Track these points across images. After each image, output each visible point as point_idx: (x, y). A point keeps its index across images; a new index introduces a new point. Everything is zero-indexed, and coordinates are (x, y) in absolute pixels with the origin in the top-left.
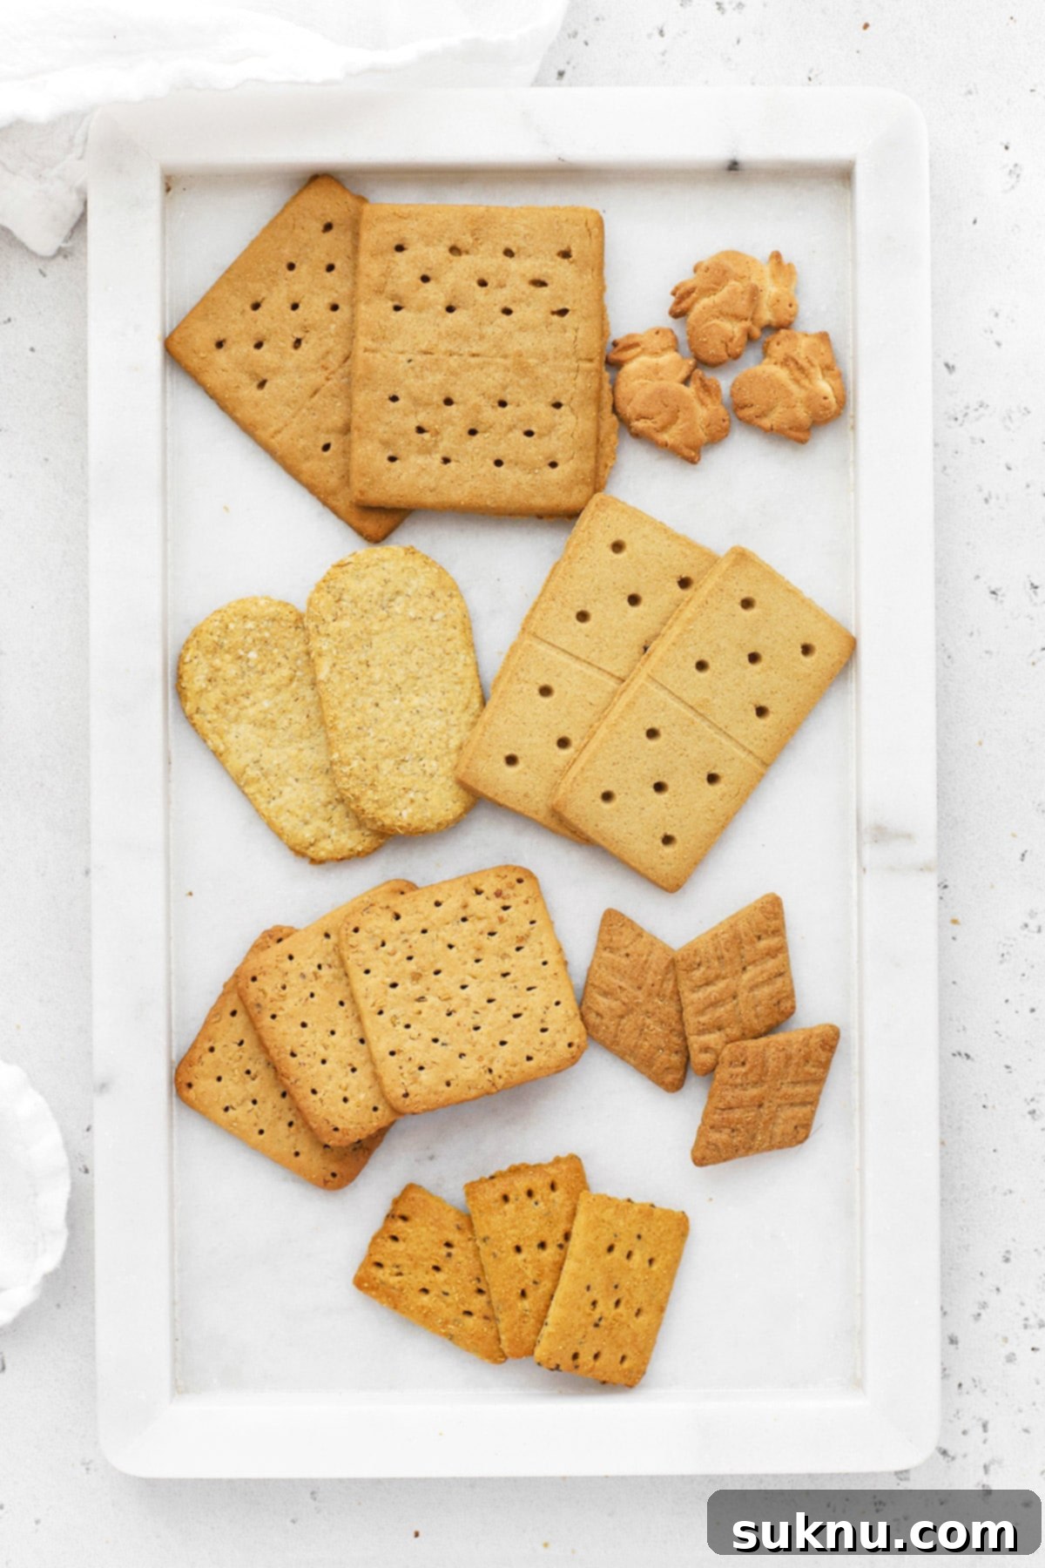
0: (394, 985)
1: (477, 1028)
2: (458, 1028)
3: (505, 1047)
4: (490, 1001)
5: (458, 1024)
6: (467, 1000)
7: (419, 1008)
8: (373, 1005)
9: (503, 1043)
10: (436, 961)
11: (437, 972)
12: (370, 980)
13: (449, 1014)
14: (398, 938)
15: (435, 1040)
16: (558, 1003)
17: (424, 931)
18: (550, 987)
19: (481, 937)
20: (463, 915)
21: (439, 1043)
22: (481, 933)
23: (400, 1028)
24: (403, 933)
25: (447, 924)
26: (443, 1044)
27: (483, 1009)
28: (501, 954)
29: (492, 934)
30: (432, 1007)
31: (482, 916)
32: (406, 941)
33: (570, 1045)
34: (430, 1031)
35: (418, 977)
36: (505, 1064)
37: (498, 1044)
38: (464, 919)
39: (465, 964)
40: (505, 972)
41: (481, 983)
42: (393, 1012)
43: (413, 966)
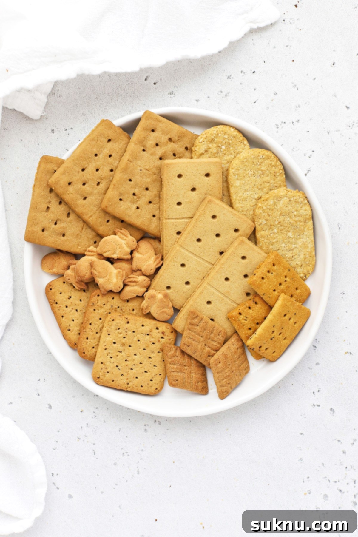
0: (114, 343)
1: (132, 369)
2: (126, 367)
3: (137, 379)
4: (141, 363)
6: (134, 360)
7: (118, 354)
8: (105, 346)
9: (137, 378)
10: (131, 343)
11: (130, 346)
12: (109, 338)
13: (126, 361)
14: (124, 330)
15: (117, 366)
16: (160, 375)
17: (134, 332)
18: (161, 369)
19: (150, 343)
20: (148, 333)
21: (118, 368)
22: (150, 342)
23: (109, 357)
24: (127, 329)
25: (142, 333)
26: (119, 369)
27: (137, 365)
28: (153, 351)
29: (153, 343)
30: (122, 356)
31: (154, 336)
32: (126, 332)
33: (156, 389)
34: (117, 363)
35: (123, 344)
36: (133, 385)
37: (135, 377)
38: (148, 335)
39: (140, 348)
40: (150, 357)
41: (141, 357)
42: (109, 351)
43: (124, 340)
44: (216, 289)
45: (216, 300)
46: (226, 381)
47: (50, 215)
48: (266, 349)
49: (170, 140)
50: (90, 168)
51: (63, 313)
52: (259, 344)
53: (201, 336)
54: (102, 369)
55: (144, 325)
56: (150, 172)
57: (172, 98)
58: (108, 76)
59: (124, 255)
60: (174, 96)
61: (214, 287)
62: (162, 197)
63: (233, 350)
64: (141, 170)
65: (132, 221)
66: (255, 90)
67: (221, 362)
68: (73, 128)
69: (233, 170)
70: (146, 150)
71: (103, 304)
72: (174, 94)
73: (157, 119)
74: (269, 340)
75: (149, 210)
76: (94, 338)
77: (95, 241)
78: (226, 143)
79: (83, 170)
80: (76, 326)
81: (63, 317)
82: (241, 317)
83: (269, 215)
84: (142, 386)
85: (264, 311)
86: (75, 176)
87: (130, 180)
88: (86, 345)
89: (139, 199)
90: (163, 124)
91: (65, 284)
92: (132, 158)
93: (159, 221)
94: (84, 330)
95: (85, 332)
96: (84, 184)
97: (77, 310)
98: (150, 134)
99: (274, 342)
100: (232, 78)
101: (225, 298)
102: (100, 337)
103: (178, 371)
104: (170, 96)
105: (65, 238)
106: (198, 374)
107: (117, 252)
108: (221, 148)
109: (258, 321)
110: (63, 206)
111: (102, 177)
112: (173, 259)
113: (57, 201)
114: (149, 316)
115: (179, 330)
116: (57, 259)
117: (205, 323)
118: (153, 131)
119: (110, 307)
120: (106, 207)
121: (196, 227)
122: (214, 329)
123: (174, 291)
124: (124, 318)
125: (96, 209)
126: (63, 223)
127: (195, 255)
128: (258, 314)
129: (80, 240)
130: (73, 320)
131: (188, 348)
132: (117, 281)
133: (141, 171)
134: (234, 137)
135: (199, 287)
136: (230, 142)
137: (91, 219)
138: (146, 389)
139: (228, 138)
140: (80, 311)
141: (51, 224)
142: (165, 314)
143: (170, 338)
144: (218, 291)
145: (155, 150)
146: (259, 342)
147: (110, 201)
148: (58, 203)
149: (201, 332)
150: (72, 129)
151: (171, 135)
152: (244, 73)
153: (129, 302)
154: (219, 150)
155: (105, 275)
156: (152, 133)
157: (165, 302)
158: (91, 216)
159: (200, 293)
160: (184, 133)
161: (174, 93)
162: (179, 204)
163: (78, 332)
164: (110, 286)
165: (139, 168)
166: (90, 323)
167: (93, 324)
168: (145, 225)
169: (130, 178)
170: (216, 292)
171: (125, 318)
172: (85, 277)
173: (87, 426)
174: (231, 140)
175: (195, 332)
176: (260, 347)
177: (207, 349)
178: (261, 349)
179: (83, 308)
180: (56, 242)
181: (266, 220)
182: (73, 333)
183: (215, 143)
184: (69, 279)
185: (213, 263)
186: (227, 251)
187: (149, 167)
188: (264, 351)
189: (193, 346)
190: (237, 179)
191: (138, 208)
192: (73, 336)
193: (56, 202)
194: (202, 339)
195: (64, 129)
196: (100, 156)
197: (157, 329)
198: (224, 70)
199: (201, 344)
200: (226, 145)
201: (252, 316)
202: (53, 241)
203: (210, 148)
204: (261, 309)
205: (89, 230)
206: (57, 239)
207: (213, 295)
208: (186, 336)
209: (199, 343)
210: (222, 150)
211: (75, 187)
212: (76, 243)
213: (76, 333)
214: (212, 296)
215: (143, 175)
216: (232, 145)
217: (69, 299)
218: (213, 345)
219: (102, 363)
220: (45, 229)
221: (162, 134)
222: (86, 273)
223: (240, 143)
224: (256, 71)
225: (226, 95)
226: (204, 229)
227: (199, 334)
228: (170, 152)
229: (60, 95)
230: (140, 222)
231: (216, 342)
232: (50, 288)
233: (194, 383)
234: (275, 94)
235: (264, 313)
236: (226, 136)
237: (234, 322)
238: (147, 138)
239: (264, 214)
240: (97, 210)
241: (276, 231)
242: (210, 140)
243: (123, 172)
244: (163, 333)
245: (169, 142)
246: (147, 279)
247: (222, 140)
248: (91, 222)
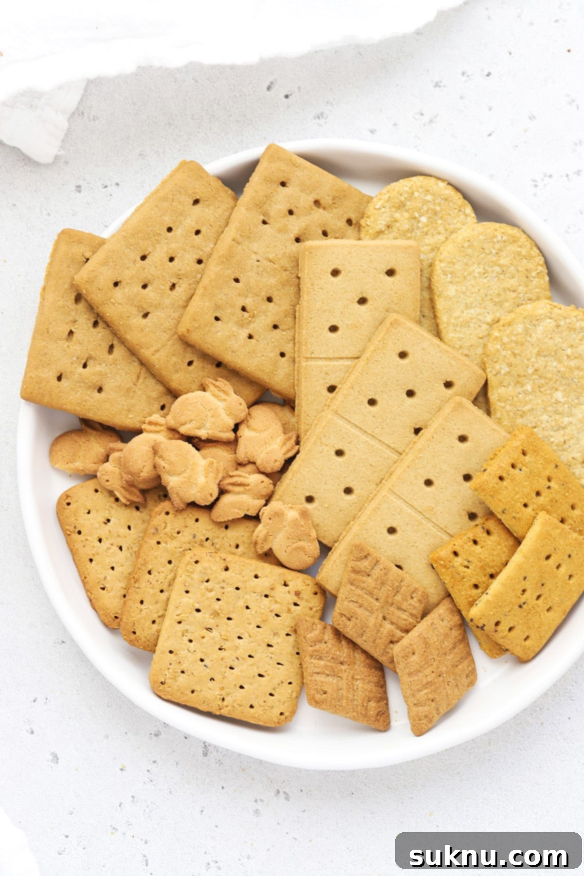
0: (198, 610)
1: (231, 668)
2: (221, 661)
3: (242, 690)
4: (250, 656)
5: (222, 659)
6: (237, 648)
7: (205, 635)
8: (178, 615)
9: (242, 687)
10: (233, 612)
11: (229, 619)
12: (186, 599)
13: (220, 649)
14: (219, 583)
15: (202, 660)
16: (290, 683)
17: (237, 589)
18: (292, 670)
19: (270, 613)
20: (267, 593)
21: (203, 663)
22: (271, 611)
23: (186, 639)
24: (224, 581)
25: (254, 592)
26: (205, 666)
27: (243, 659)
28: (275, 631)
29: (277, 615)
30: (213, 638)
31: (279, 600)
32: (223, 588)
33: (282, 714)
34: (203, 652)
35: (216, 614)
36: (234, 701)
37: (238, 686)
38: (266, 596)
39: (250, 624)
40: (270, 644)
41: (252, 642)
42: (187, 627)
43: (217, 606)
44: (407, 503)
45: (407, 525)
46: (426, 693)
47: (74, 347)
48: (510, 629)
49: (317, 203)
50: (158, 255)
51: (93, 552)
52: (494, 614)
53: (375, 597)
54: (171, 664)
55: (259, 575)
56: (276, 266)
57: (321, 126)
58: (193, 79)
59: (220, 431)
60: (325, 123)
61: (402, 498)
62: (299, 316)
63: (442, 631)
64: (258, 261)
65: (239, 362)
66: (490, 109)
67: (417, 653)
68: (120, 183)
69: (443, 265)
70: (268, 222)
71: (177, 530)
72: (326, 118)
73: (291, 160)
74: (516, 607)
75: (273, 343)
76: (157, 602)
77: (162, 404)
78: (430, 212)
79: (143, 258)
80: (119, 580)
81: (91, 560)
82: (458, 561)
83: (515, 355)
84: (252, 707)
85: (505, 549)
86: (128, 268)
87: (237, 280)
88: (140, 616)
89: (254, 319)
90: (303, 171)
91: (99, 493)
92: (241, 236)
93: (292, 365)
94: (137, 585)
95: (138, 588)
96: (145, 287)
97: (121, 548)
98: (276, 191)
99: (525, 614)
100: (445, 86)
101: (424, 522)
102: (168, 599)
103: (328, 673)
104: (317, 121)
105: (103, 394)
106: (369, 682)
107: (208, 425)
108: (419, 222)
109: (492, 571)
110: (102, 330)
111: (180, 272)
112: (320, 439)
113: (89, 319)
114: (268, 556)
115: (330, 587)
116: (83, 443)
117: (384, 571)
118: (283, 184)
119: (191, 537)
120: (188, 331)
121: (367, 373)
122: (402, 584)
123: (321, 506)
124: (218, 559)
125: (166, 336)
126: (99, 364)
127: (365, 432)
128: (493, 555)
129: (133, 402)
130: (113, 568)
131: (348, 623)
132: (207, 482)
133: (258, 263)
134: (446, 199)
135: (372, 499)
136: (438, 208)
137: (157, 356)
138: (261, 712)
139: (434, 200)
140: (128, 548)
141: (75, 365)
142: (303, 554)
143: (311, 605)
144: (411, 506)
145: (287, 223)
146: (495, 610)
147: (195, 320)
148: (91, 325)
149: (375, 588)
150: (117, 184)
151: (318, 194)
152: (468, 76)
153: (229, 530)
154: (415, 225)
155: (183, 469)
156: (281, 188)
157: (302, 526)
158: (157, 351)
159: (373, 510)
160: (344, 191)
161: (325, 116)
162: (334, 329)
163: (123, 592)
164: (193, 492)
165: (255, 257)
166: (149, 569)
167: (154, 573)
168: (263, 371)
169: (237, 276)
170: (405, 508)
171: (220, 558)
172: (142, 474)
173: (133, 802)
174: (439, 204)
175: (362, 589)
176: (497, 624)
177: (388, 626)
178: (499, 628)
179: (135, 544)
180: (84, 403)
181: (510, 365)
182: (111, 593)
183: (407, 211)
184: (108, 481)
185: (400, 450)
186: (430, 425)
187: (274, 255)
188: (506, 632)
189: (359, 618)
190: (451, 282)
191: (250, 337)
192: (111, 600)
193: (88, 322)
194: (377, 604)
195: (103, 184)
196: (178, 232)
197: (286, 585)
198: (428, 71)
199: (375, 616)
200: (429, 215)
201: (480, 558)
202: (79, 401)
203: (396, 221)
204: (499, 544)
205: (151, 382)
206: (88, 398)
207: (399, 514)
208: (344, 597)
209: (370, 612)
210: (420, 225)
211: (127, 290)
212: (125, 407)
213: (119, 594)
214: (399, 517)
215: (262, 271)
216: (440, 215)
217: (105, 523)
218: (399, 617)
219: (171, 652)
220: (63, 377)
221: (302, 191)
222: (144, 466)
223: (456, 211)
224: (492, 72)
225: (431, 121)
226: (382, 378)
227: (371, 594)
228: (317, 226)
229: (94, 116)
230: (254, 365)
231: (407, 613)
232: (68, 501)
233: (360, 702)
234: (530, 118)
235: (504, 552)
236: (429, 198)
237: (444, 570)
238: (272, 199)
239: (504, 353)
240: (168, 340)
241: (529, 387)
242: (397, 205)
243: (223, 262)
244: (297, 594)
245: (314, 207)
246: (267, 481)
247: (421, 205)
248: (156, 362)
